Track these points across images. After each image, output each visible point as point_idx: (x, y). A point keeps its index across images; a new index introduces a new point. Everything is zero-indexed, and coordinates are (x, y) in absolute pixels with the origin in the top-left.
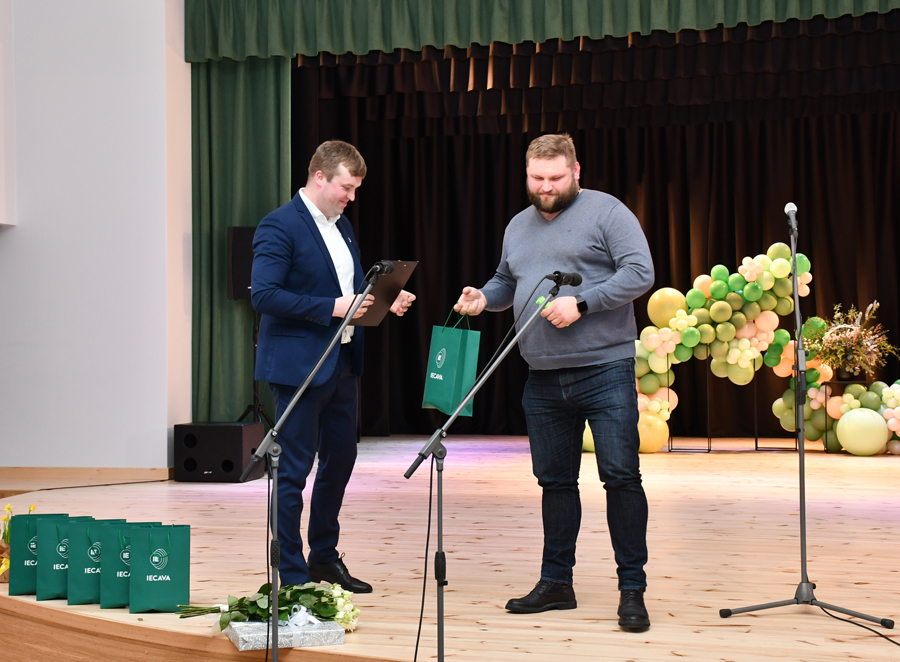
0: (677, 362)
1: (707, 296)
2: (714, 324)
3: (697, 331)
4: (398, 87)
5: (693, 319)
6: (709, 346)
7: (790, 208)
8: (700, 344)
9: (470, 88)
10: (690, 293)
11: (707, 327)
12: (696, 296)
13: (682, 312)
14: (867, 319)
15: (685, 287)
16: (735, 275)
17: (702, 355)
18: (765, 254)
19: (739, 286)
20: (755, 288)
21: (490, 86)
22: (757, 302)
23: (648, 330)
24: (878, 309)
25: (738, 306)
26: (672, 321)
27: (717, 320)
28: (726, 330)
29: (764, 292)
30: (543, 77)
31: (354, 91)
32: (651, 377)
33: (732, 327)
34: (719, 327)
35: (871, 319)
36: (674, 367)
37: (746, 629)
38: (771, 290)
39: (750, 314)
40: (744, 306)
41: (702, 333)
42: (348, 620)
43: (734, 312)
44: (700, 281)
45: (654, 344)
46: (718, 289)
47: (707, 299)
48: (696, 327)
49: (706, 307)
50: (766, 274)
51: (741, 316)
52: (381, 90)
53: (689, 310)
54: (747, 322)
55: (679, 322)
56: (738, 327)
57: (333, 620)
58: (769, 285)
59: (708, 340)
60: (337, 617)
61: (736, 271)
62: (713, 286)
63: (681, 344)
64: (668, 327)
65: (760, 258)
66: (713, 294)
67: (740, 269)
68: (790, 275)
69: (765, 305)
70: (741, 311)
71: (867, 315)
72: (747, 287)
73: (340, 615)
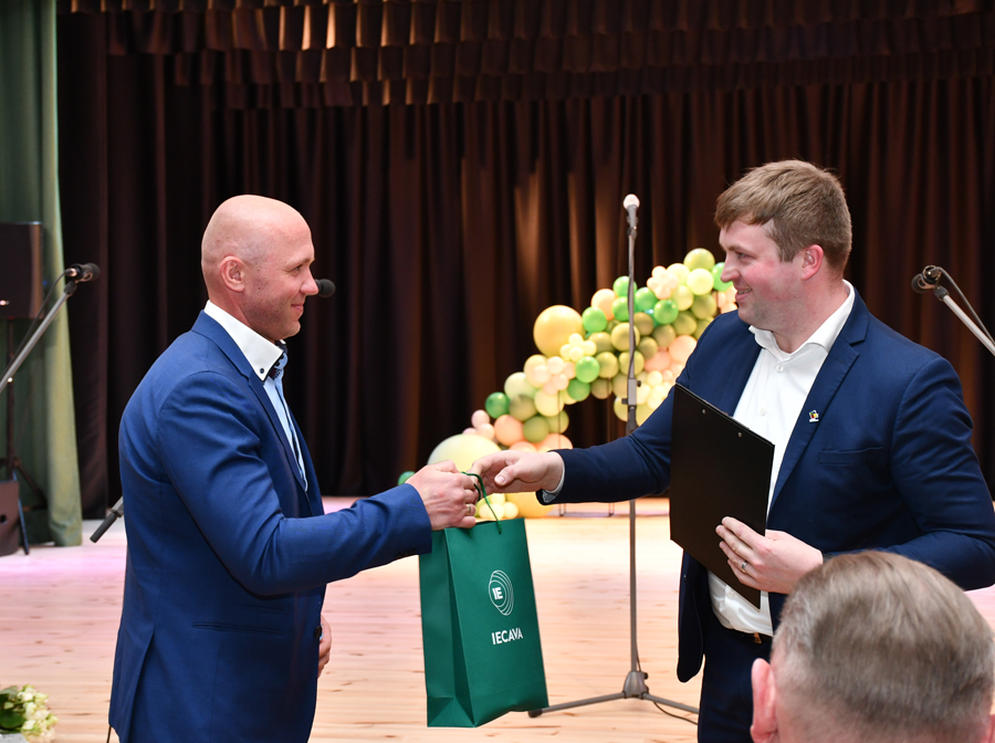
0: (571, 401)
1: (607, 317)
2: (617, 353)
3: (595, 362)
4: (213, 42)
5: (591, 346)
6: (610, 381)
7: (631, 201)
8: (599, 378)
9: (306, 45)
10: (588, 312)
11: (609, 357)
12: (595, 317)
13: (576, 338)
15: (582, 305)
16: (644, 291)
17: (602, 394)
18: (682, 262)
19: (649, 304)
20: (668, 307)
21: (330, 43)
22: (672, 325)
23: (533, 361)
25: (647, 330)
26: (563, 349)
27: (620, 348)
29: (680, 312)
30: (399, 33)
31: (156, 46)
32: (538, 420)
33: (639, 356)
34: (623, 357)
36: (567, 408)
37: (553, 730)
38: (689, 310)
39: (663, 341)
40: (655, 330)
41: (602, 364)
42: (39, 731)
43: (642, 337)
44: (601, 296)
45: (542, 379)
46: (620, 308)
47: (609, 321)
48: (595, 356)
49: (607, 330)
50: (683, 290)
51: (650, 342)
52: (189, 45)
53: (586, 334)
54: (660, 350)
55: (573, 350)
56: (647, 357)
57: (19, 731)
58: (686, 303)
59: (609, 373)
60: (24, 727)
61: (645, 286)
62: (615, 304)
63: (575, 379)
64: (559, 355)
65: (675, 267)
66: (616, 314)
67: (650, 282)
68: (714, 290)
69: (681, 328)
70: (651, 336)
72: (659, 306)
73: (28, 725)
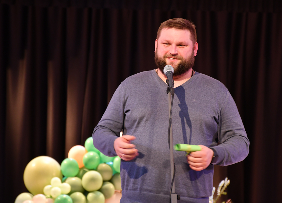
1: (80, 166)
2: (85, 192)
3: (69, 199)
5: (67, 187)
10: (65, 162)
11: (79, 195)
12: (70, 165)
13: (56, 180)
14: (219, 194)
15: (60, 156)
19: (109, 158)
23: (23, 196)
24: (228, 187)
25: (108, 177)
26: (46, 188)
27: (88, 189)
28: (96, 199)
33: (101, 196)
34: (90, 195)
35: (222, 195)
41: (74, 200)
43: (104, 182)
44: (75, 151)
46: (90, 160)
47: (81, 169)
48: (69, 194)
49: (80, 176)
51: (110, 186)
53: (63, 178)
54: (116, 192)
55: (53, 189)
56: (107, 197)
62: (86, 156)
64: (43, 193)
66: (86, 164)
70: (111, 181)
71: (219, 191)
72: (117, 159)
